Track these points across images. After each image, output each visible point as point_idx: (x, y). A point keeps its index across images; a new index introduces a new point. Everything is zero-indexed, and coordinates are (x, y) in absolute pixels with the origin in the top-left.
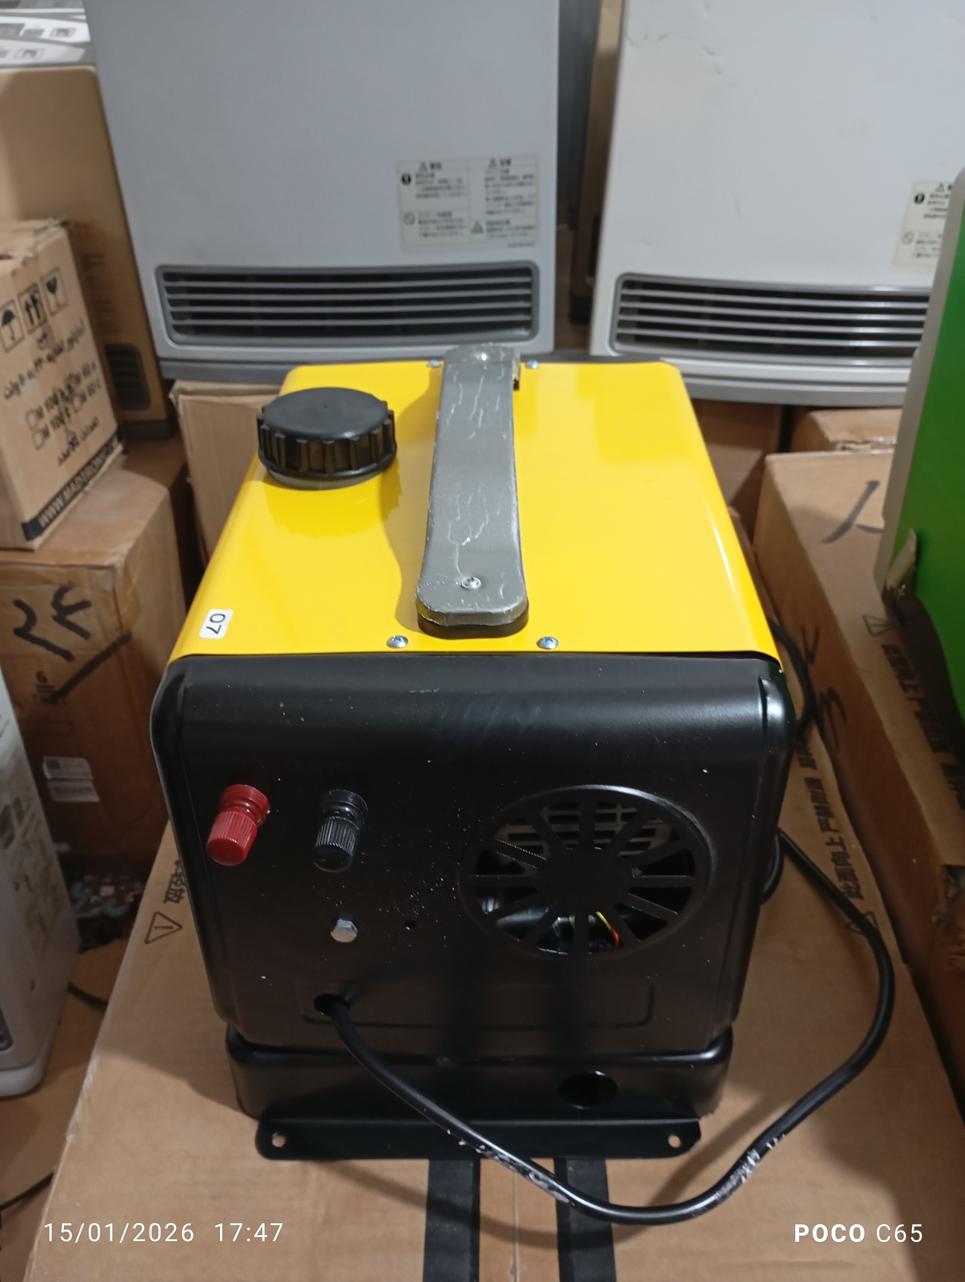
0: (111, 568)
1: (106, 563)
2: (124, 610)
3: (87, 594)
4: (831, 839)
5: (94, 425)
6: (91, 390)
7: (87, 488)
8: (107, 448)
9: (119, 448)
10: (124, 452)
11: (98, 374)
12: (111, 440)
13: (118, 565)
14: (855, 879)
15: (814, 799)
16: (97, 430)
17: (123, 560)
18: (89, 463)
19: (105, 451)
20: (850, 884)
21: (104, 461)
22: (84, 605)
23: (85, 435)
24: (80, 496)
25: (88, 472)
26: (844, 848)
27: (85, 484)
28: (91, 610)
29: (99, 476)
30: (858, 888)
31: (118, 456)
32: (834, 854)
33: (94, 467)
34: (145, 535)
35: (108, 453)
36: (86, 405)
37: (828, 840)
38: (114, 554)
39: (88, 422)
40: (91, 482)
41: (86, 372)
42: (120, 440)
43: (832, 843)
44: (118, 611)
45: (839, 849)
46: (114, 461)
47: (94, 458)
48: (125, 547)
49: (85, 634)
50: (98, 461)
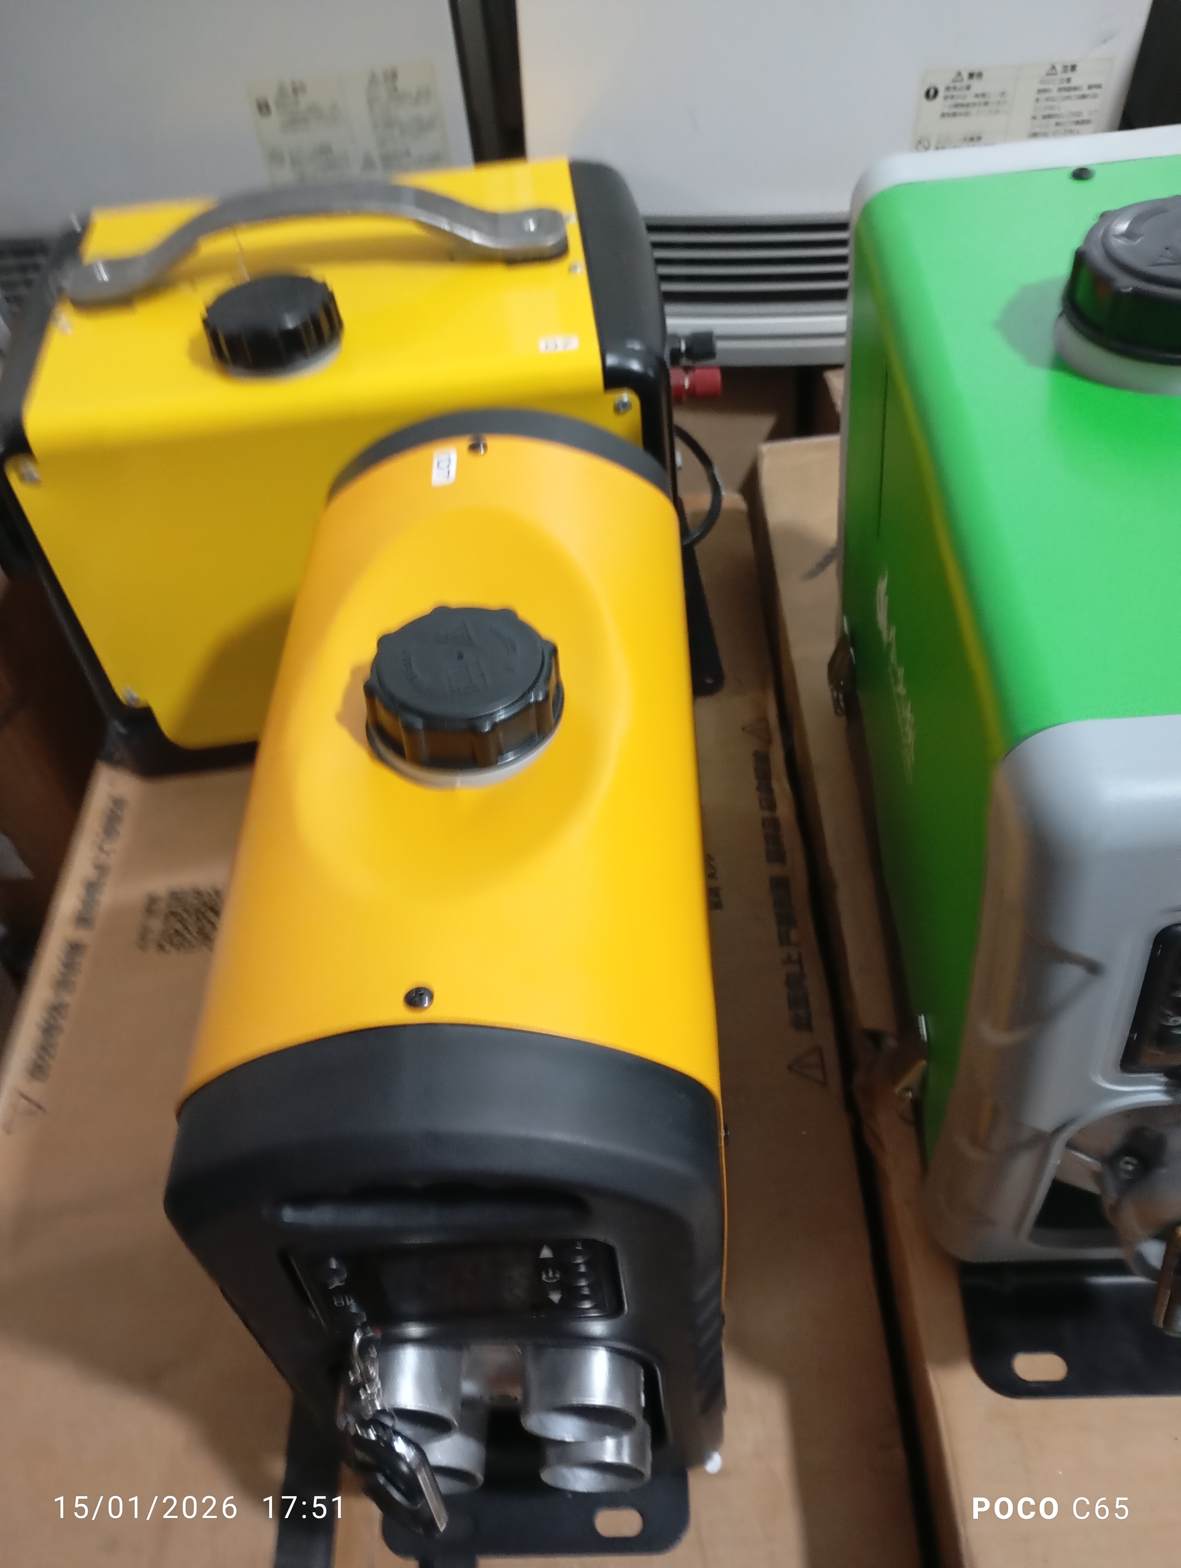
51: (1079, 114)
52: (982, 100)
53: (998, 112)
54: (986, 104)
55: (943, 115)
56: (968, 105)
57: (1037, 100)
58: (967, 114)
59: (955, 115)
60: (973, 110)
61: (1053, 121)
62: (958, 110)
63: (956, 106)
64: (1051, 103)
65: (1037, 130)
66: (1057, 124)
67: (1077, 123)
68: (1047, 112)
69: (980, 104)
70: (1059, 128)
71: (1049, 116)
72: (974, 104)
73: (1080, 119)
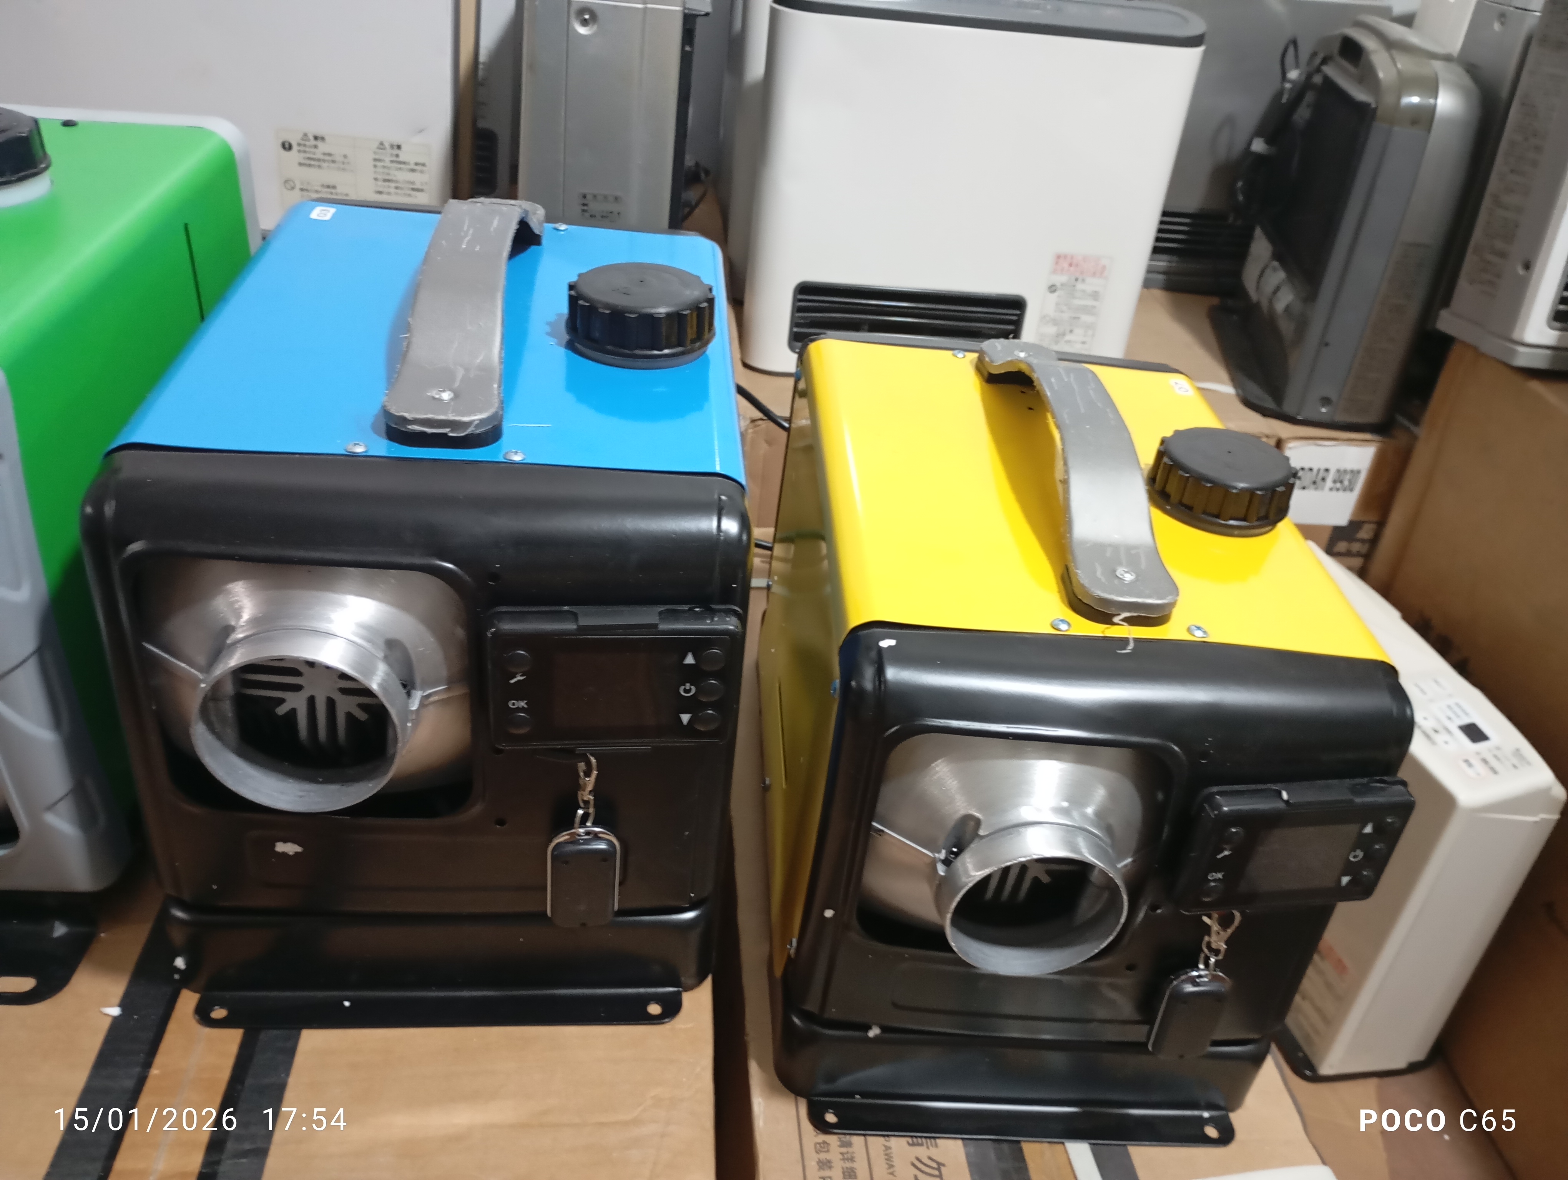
51: (413, 183)
52: (327, 158)
53: (344, 169)
54: (333, 162)
55: (300, 164)
56: (319, 160)
57: (375, 166)
58: (319, 167)
59: (310, 165)
60: (325, 165)
61: (393, 185)
62: (312, 162)
63: (309, 159)
64: (386, 171)
65: (381, 189)
66: (397, 188)
67: (413, 189)
68: (387, 178)
69: (328, 161)
70: (399, 191)
71: (389, 181)
72: (324, 161)
73: (415, 187)
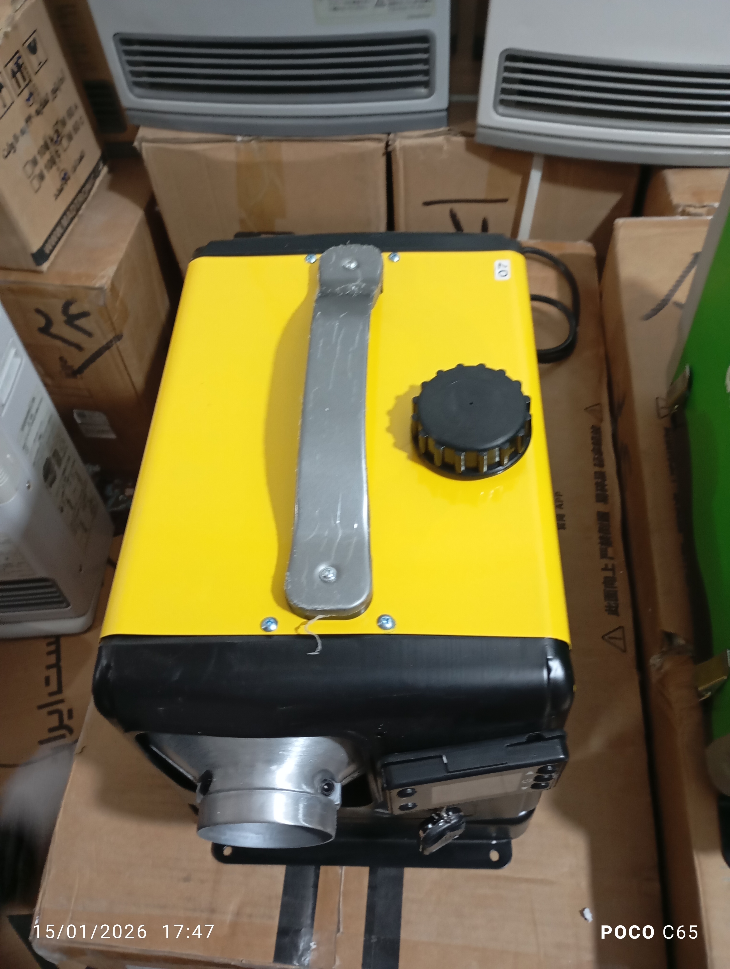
0: (101, 289)
1: (97, 285)
2: (115, 318)
3: (86, 307)
4: (606, 565)
5: (81, 158)
6: (76, 129)
7: (81, 212)
8: (95, 173)
9: (104, 170)
10: (110, 171)
11: (81, 113)
12: (97, 165)
13: (106, 287)
14: (616, 600)
15: (601, 530)
16: (84, 161)
17: (109, 282)
18: (80, 191)
19: (92, 176)
20: (612, 603)
21: (93, 185)
22: (85, 314)
23: (75, 169)
24: (76, 220)
25: (81, 198)
26: (614, 573)
27: (78, 210)
28: (91, 317)
29: (89, 198)
30: (617, 607)
31: (105, 177)
32: (606, 578)
33: (85, 193)
34: (127, 256)
35: (96, 177)
36: (73, 142)
37: (604, 567)
38: (103, 277)
39: (77, 156)
40: (84, 207)
41: (70, 113)
42: (104, 164)
43: (605, 569)
44: (110, 318)
45: (609, 574)
46: (102, 182)
47: (83, 186)
48: (111, 271)
49: (89, 334)
50: (88, 187)
